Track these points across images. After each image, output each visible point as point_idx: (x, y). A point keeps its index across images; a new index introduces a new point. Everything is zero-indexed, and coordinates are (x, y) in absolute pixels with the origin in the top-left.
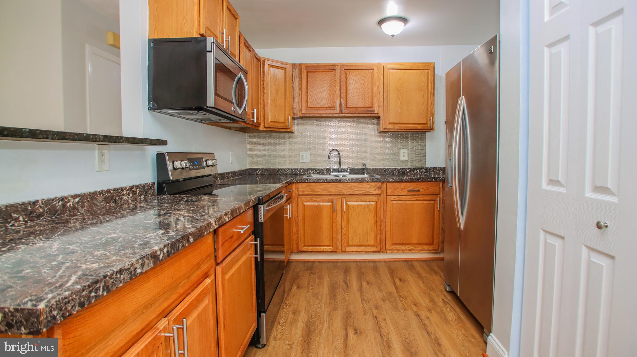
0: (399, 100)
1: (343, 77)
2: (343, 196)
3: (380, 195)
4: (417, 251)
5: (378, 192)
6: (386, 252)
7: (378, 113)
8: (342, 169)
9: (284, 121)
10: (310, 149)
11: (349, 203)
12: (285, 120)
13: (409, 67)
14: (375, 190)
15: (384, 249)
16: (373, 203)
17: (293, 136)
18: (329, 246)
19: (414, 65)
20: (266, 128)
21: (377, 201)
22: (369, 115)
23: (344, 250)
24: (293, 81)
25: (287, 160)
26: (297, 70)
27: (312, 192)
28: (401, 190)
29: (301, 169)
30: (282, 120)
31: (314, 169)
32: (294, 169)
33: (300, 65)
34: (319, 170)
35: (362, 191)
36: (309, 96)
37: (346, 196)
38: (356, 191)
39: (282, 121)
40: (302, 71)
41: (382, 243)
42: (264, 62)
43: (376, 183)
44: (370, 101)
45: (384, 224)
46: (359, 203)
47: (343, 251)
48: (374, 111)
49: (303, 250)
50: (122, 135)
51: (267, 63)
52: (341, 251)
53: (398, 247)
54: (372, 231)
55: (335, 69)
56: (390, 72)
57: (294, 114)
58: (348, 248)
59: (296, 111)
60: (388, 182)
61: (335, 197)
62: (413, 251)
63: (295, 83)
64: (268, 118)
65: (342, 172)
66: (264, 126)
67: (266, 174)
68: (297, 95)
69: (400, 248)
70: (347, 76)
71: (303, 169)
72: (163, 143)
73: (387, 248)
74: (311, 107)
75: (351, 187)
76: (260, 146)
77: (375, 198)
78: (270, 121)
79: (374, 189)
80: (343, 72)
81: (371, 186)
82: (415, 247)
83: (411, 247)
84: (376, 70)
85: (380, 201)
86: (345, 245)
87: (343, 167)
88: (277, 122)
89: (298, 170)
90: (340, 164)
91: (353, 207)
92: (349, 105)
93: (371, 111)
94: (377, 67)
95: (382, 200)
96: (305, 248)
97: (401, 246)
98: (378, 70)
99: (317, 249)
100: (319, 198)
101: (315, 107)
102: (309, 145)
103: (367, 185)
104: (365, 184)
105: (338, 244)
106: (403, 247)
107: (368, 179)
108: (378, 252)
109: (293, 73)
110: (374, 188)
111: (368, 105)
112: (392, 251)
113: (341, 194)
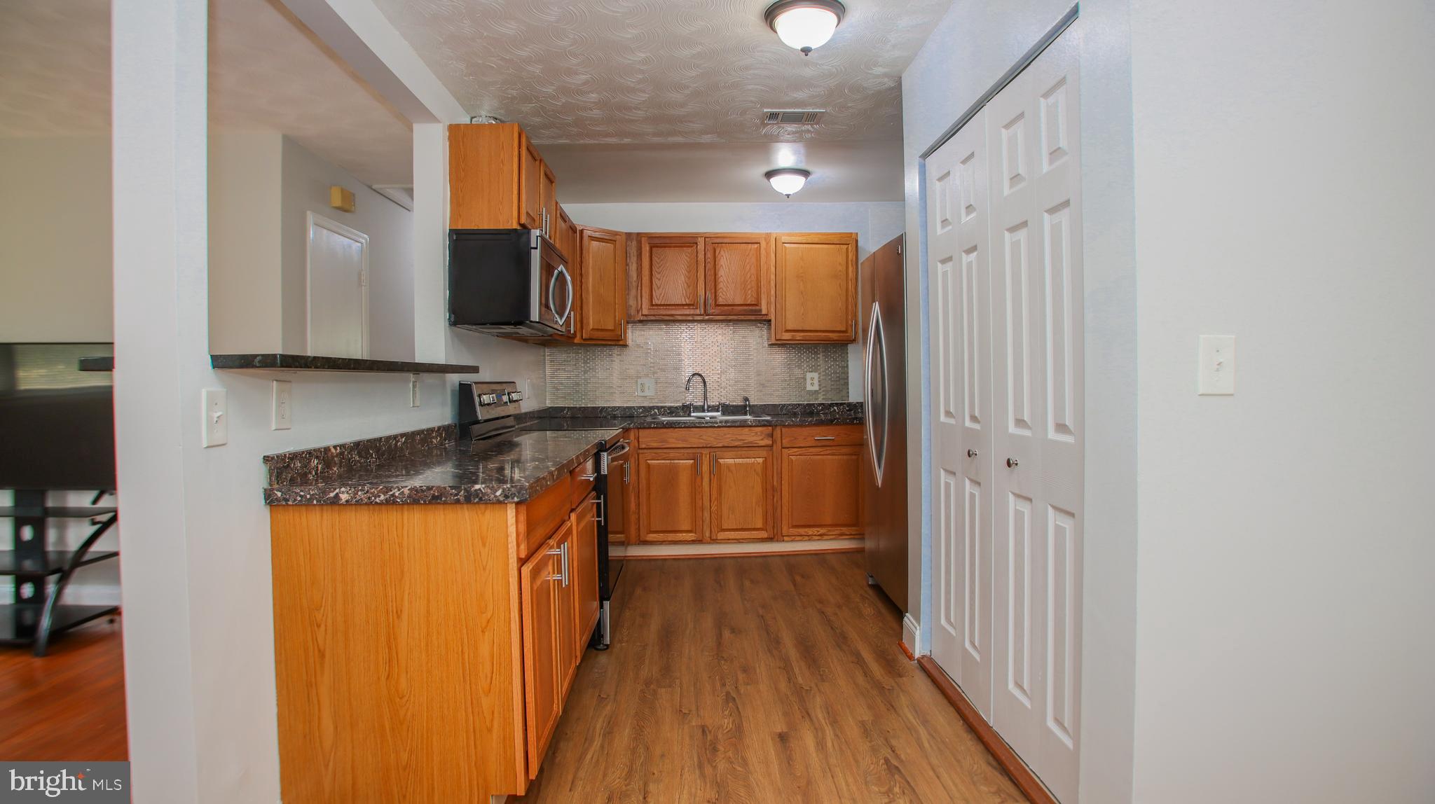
0: (802, 293)
1: (709, 255)
2: (712, 450)
3: (772, 446)
4: (831, 537)
5: (768, 442)
6: (783, 541)
7: (767, 315)
8: (709, 407)
9: (613, 328)
10: (654, 373)
11: (720, 460)
12: (615, 326)
13: (816, 240)
14: (762, 440)
15: (779, 533)
16: (760, 460)
17: (626, 351)
18: (690, 531)
19: (825, 237)
20: (585, 340)
21: (766, 456)
22: (753, 318)
23: (715, 538)
24: (628, 261)
25: (615, 393)
26: (634, 243)
27: (661, 444)
28: (805, 439)
29: (640, 407)
30: (611, 327)
31: (662, 407)
32: (627, 407)
33: (638, 234)
34: (670, 408)
35: (743, 440)
36: (654, 286)
37: (716, 450)
38: (732, 440)
39: (610, 328)
40: (643, 246)
41: (775, 525)
42: (582, 231)
43: (764, 428)
44: (755, 295)
45: (779, 493)
46: (738, 461)
47: (713, 540)
48: (761, 310)
49: (648, 539)
50: (415, 359)
51: (587, 233)
52: (709, 539)
53: (802, 531)
54: (759, 506)
55: (696, 243)
56: (785, 247)
57: (629, 316)
58: (721, 535)
59: (633, 312)
60: (784, 426)
61: (698, 451)
62: (826, 537)
63: (630, 264)
64: (588, 324)
65: (708, 411)
66: (582, 336)
67: (579, 415)
68: (634, 284)
69: (805, 532)
70: (717, 254)
71: (644, 407)
72: (475, 370)
73: (784, 532)
74: (657, 305)
75: (725, 435)
76: (569, 368)
77: (764, 453)
78: (591, 328)
79: (761, 438)
80: (710, 248)
81: (756, 433)
82: (829, 531)
83: (822, 531)
84: (763, 244)
85: (771, 457)
86: (716, 529)
87: (711, 403)
88: (602, 330)
89: (634, 409)
90: (705, 398)
91: (728, 467)
92: (721, 301)
93: (756, 311)
94: (766, 240)
95: (775, 454)
96: (652, 537)
97: (806, 530)
98: (767, 243)
99: (671, 537)
100: (673, 453)
101: (664, 305)
102: (653, 367)
103: (750, 430)
104: (747, 429)
105: (705, 528)
106: (810, 531)
107: (751, 422)
108: (770, 539)
109: (628, 249)
110: (761, 435)
111: (752, 301)
112: (793, 538)
113: (709, 446)
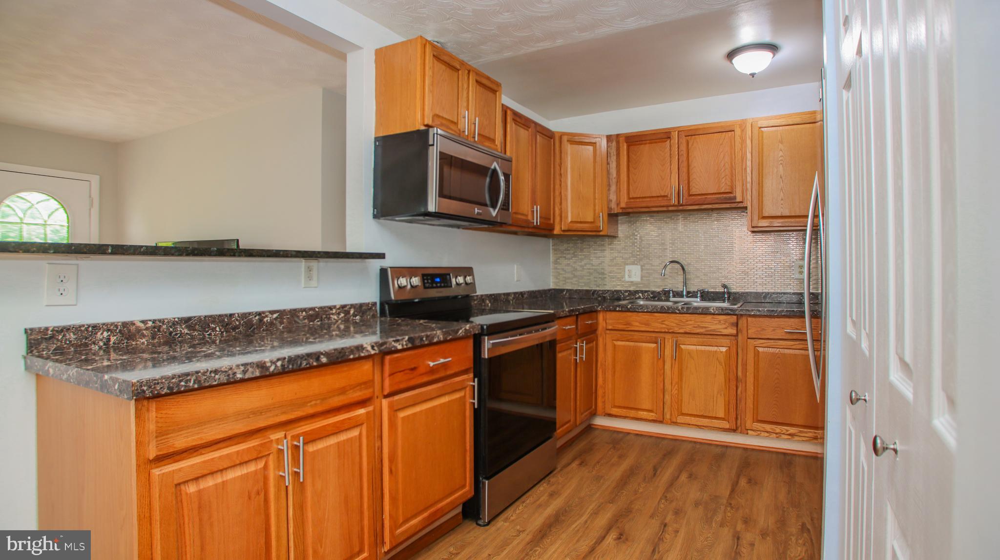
0: (781, 177)
1: (683, 147)
2: (675, 335)
3: (737, 335)
4: (804, 439)
5: (733, 331)
6: (747, 434)
7: (742, 202)
8: (688, 293)
9: (592, 221)
10: (641, 260)
11: (683, 347)
12: (594, 219)
13: (798, 120)
14: (726, 328)
15: (743, 428)
16: (724, 349)
17: (616, 242)
18: (651, 411)
19: (809, 115)
20: (564, 231)
21: (729, 345)
22: (728, 206)
23: (674, 420)
24: (609, 160)
25: (606, 278)
26: (614, 144)
27: (625, 326)
28: (774, 330)
29: (626, 291)
30: (590, 219)
31: (646, 291)
32: (615, 291)
33: (618, 135)
34: (653, 292)
35: (706, 327)
36: (631, 181)
37: (678, 335)
38: (694, 327)
39: (589, 221)
40: (621, 145)
41: (739, 417)
42: (561, 138)
43: (729, 317)
44: (729, 183)
45: (744, 385)
46: (699, 348)
47: (674, 422)
48: (735, 198)
49: (611, 413)
50: (345, 249)
51: (565, 138)
52: (669, 421)
53: (768, 427)
54: (721, 395)
55: (670, 138)
56: (762, 131)
57: (610, 209)
58: (681, 419)
59: (613, 205)
60: (750, 316)
61: (661, 335)
62: (796, 438)
63: (611, 163)
64: (567, 217)
65: (687, 297)
66: (561, 228)
67: (575, 297)
68: (614, 180)
69: (772, 429)
70: (690, 146)
71: (629, 291)
72: (381, 256)
73: (748, 426)
74: (633, 198)
75: (687, 321)
76: (569, 256)
77: (726, 341)
78: (570, 220)
79: (724, 326)
80: (683, 141)
81: (720, 321)
82: (801, 432)
83: (792, 430)
84: (738, 131)
85: (735, 347)
86: (676, 413)
87: (692, 289)
88: (581, 222)
89: (621, 293)
90: (685, 284)
91: (690, 353)
92: (694, 191)
93: (730, 198)
94: (741, 126)
95: (740, 344)
96: (615, 411)
97: (773, 426)
98: (742, 131)
99: (632, 413)
100: (637, 336)
101: (639, 198)
102: (639, 255)
103: (713, 318)
104: (709, 317)
105: (666, 410)
106: (778, 429)
107: (713, 309)
108: (734, 430)
109: (609, 149)
110: (725, 324)
111: (725, 189)
112: (758, 433)
113: (670, 331)
